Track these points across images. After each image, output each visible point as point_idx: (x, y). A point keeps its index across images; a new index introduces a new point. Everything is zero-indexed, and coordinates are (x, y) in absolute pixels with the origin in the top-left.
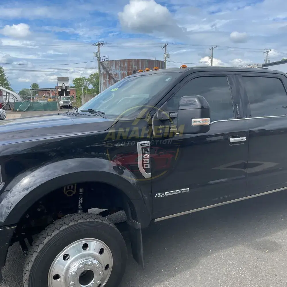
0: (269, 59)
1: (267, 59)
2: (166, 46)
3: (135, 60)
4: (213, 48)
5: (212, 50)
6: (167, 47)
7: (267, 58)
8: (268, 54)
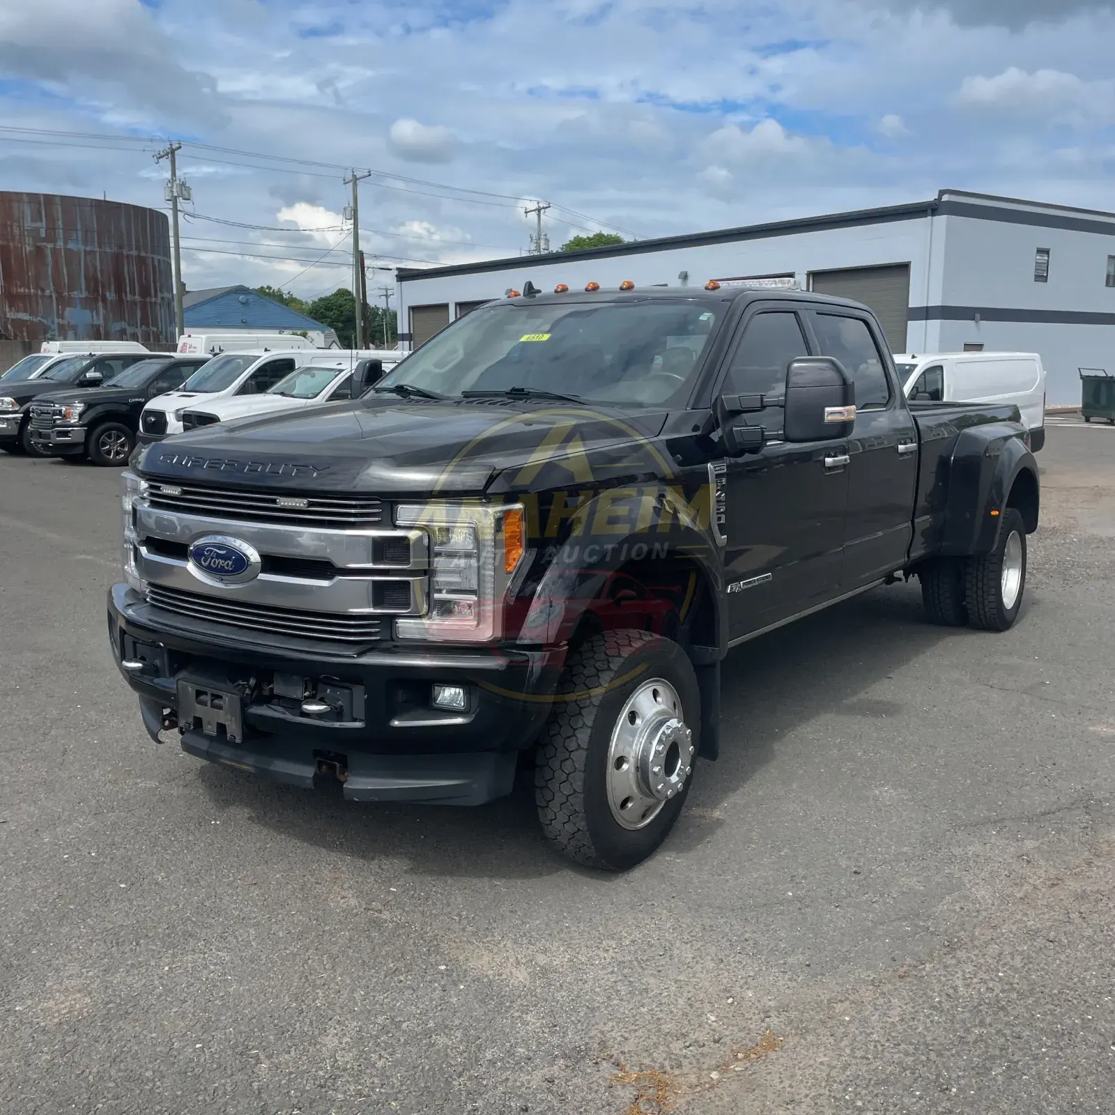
0: (546, 235)
1: (539, 235)
2: (173, 152)
3: (33, 197)
4: (357, 179)
5: (355, 185)
6: (176, 157)
7: (539, 231)
8: (542, 216)
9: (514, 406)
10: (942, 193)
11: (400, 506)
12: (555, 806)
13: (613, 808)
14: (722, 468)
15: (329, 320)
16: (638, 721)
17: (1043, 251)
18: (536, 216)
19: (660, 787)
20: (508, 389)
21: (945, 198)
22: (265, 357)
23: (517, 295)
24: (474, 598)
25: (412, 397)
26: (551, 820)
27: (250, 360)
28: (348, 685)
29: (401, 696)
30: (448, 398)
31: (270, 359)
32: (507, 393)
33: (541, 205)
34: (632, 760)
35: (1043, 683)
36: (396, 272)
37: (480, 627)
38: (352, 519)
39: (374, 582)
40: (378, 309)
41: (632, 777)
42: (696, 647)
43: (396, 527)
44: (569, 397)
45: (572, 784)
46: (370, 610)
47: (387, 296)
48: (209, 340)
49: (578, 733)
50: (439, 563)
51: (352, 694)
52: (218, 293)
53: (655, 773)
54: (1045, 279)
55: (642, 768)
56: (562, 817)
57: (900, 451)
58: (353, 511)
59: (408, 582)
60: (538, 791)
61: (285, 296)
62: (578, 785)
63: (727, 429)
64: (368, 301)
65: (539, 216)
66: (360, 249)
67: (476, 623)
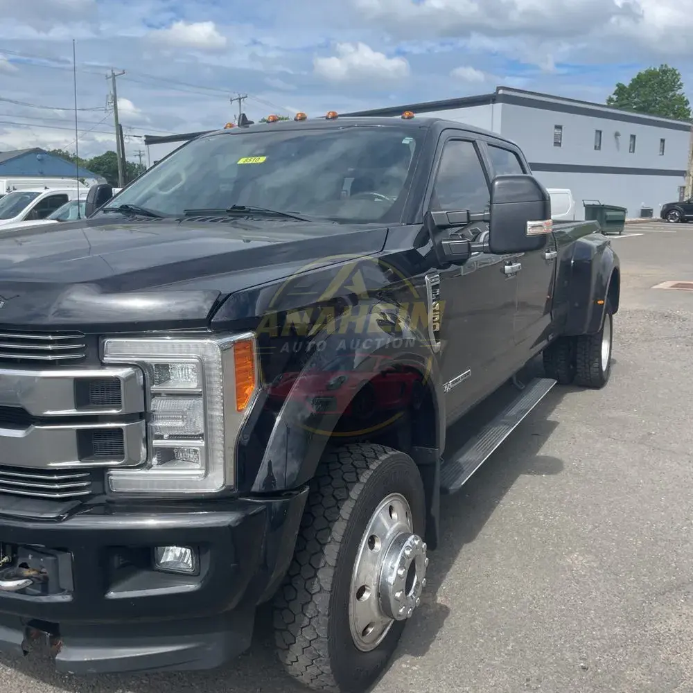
4: (115, 76)
5: (114, 81)
8: (242, 104)
9: (236, 223)
10: (498, 88)
11: (107, 340)
12: (296, 649)
13: (355, 637)
14: (436, 279)
15: (102, 172)
16: (378, 545)
17: (559, 127)
18: (238, 103)
19: (401, 611)
20: (229, 208)
21: (501, 92)
22: (45, 193)
23: (232, 126)
24: (201, 443)
25: (136, 216)
26: (292, 662)
27: (34, 195)
28: (51, 551)
29: (117, 561)
30: (169, 216)
31: (50, 194)
32: (227, 211)
33: (241, 96)
34: (373, 588)
35: (650, 434)
36: (144, 138)
37: (209, 475)
38: (50, 357)
39: (78, 431)
40: (135, 165)
41: (374, 605)
42: (417, 449)
43: (103, 365)
44: (288, 214)
45: (315, 629)
46: (76, 463)
47: (140, 156)
48: (8, 182)
49: (320, 574)
50: (158, 405)
51: (56, 562)
52: (22, 153)
53: (396, 599)
54: (559, 144)
55: (383, 594)
56: (304, 660)
57: (547, 258)
58: (50, 347)
59: (120, 430)
60: (277, 633)
61: (70, 156)
62: (323, 631)
63: (437, 241)
64: (127, 159)
65: (240, 102)
66: (119, 123)
67: (203, 472)
